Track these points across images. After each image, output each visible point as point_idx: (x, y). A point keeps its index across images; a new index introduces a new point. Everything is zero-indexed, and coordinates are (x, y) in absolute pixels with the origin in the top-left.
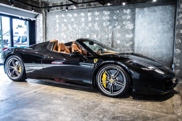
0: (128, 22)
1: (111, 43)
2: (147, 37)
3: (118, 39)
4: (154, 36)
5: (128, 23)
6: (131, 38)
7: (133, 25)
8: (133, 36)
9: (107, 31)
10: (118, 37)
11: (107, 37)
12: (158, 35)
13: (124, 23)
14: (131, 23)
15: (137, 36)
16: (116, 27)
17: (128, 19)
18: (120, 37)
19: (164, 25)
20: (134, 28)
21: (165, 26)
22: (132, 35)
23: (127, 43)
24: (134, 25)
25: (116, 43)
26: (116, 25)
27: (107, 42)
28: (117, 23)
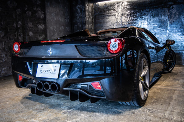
0: (39, 8)
1: (22, 36)
2: (56, 29)
3: (30, 30)
4: (61, 29)
5: (39, 10)
6: (43, 29)
7: (43, 13)
8: (45, 27)
9: (14, 16)
10: (30, 27)
11: (15, 25)
12: (63, 28)
13: (35, 9)
14: (41, 11)
15: (48, 27)
16: (27, 13)
17: (38, 4)
18: (32, 27)
19: (65, 18)
20: (45, 18)
21: (66, 20)
22: (43, 26)
23: (40, 36)
24: (45, 14)
25: (28, 35)
26: (26, 9)
27: (16, 33)
28: (27, 6)
